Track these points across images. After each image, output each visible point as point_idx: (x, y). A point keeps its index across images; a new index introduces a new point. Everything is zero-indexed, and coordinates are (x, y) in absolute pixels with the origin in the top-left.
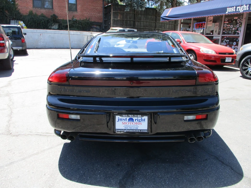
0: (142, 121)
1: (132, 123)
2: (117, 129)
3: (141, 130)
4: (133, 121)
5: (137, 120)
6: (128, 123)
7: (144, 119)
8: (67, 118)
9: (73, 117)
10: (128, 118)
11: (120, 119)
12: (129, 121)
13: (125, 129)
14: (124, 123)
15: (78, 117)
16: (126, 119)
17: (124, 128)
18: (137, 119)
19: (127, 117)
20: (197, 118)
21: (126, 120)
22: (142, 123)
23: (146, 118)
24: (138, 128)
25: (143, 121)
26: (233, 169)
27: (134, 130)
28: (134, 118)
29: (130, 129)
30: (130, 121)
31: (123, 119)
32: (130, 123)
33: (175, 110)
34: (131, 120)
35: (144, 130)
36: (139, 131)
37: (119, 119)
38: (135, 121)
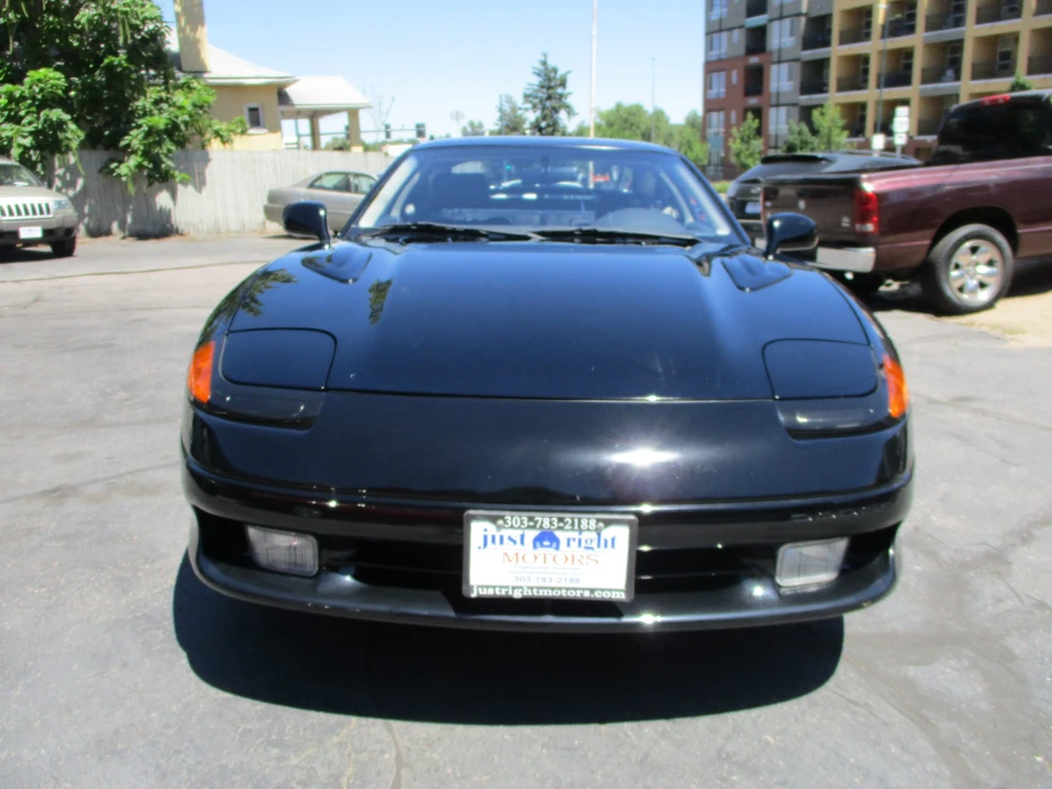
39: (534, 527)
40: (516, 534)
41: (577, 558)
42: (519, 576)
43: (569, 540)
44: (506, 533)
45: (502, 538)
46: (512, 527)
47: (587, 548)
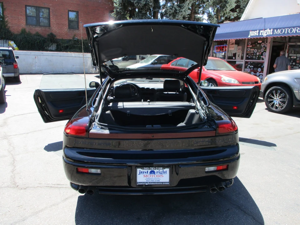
0: (163, 173)
1: (153, 176)
2: (139, 182)
3: (162, 183)
4: (155, 174)
5: (158, 173)
6: (149, 176)
7: (166, 171)
8: (88, 172)
9: (93, 171)
10: (149, 171)
11: (142, 172)
12: (150, 174)
13: (147, 182)
14: (145, 175)
15: (99, 171)
16: (147, 171)
17: (145, 181)
18: (159, 171)
19: (149, 169)
20: (218, 169)
21: (148, 173)
22: (164, 175)
23: (167, 170)
24: (159, 181)
25: (165, 173)
26: (254, 219)
27: (156, 182)
28: (156, 171)
29: (151, 181)
30: (152, 174)
31: (145, 172)
32: (151, 176)
33: (195, 162)
34: (152, 172)
35: (166, 182)
36: (161, 183)
37: (140, 172)
38: (157, 173)
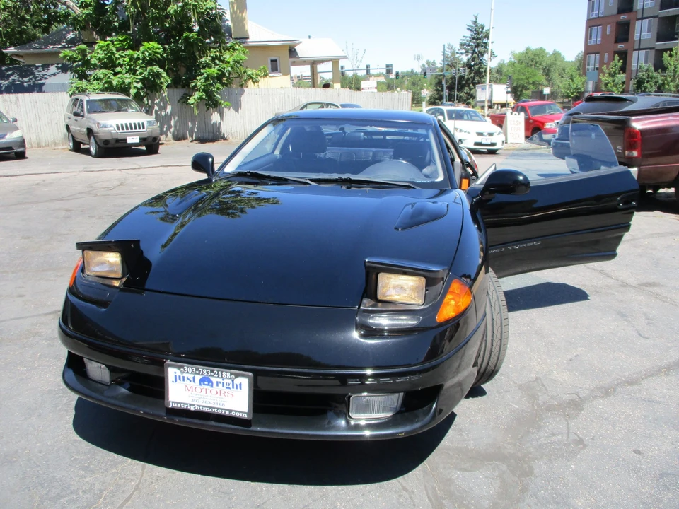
39: (199, 374)
40: (191, 376)
41: (222, 392)
42: (194, 398)
43: (217, 382)
44: (186, 375)
45: (184, 377)
46: (188, 372)
47: (227, 388)
